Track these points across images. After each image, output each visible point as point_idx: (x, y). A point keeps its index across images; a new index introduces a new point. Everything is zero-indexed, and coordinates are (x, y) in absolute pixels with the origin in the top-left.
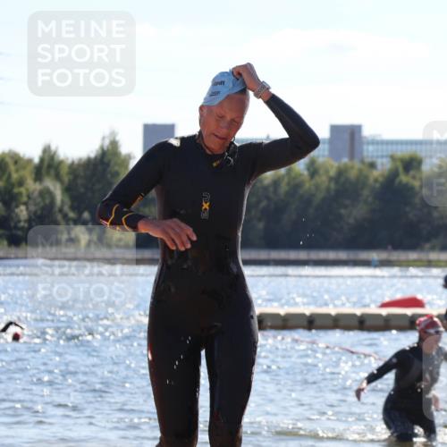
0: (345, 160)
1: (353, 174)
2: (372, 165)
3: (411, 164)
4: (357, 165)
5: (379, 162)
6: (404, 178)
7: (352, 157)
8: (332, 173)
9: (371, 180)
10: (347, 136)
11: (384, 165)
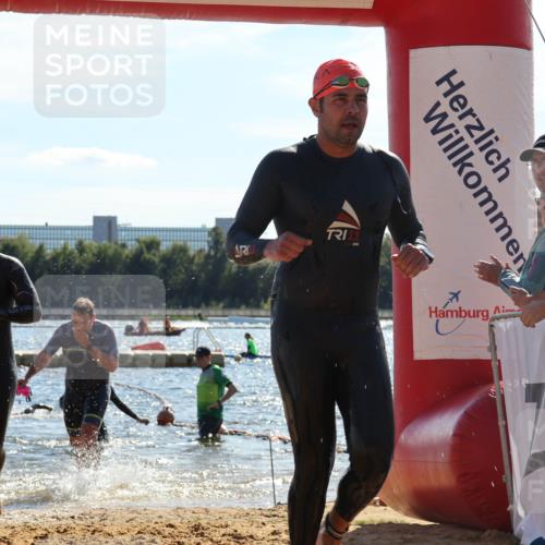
0: (105, 242)
1: (110, 252)
2: (124, 246)
3: (152, 245)
4: (113, 246)
5: (129, 243)
6: (147, 256)
7: (110, 239)
8: (95, 251)
9: (124, 256)
10: (105, 225)
11: (132, 246)
